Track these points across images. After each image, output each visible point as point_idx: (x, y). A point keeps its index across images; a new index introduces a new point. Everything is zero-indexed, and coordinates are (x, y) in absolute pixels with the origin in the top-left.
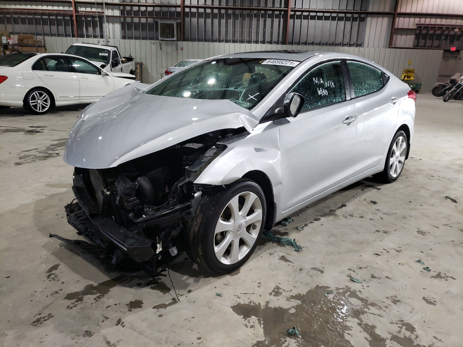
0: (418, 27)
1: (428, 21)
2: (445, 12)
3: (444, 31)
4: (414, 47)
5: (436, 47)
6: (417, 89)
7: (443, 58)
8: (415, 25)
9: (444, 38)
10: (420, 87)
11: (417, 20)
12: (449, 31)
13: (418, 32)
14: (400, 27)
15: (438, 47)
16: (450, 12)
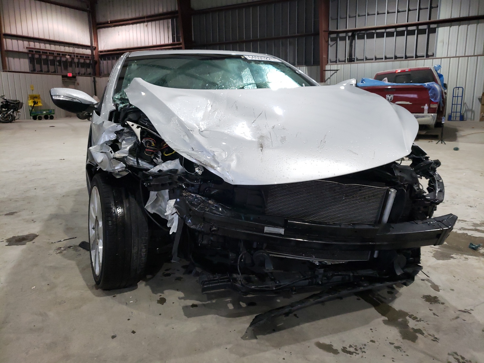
0: (29, 51)
1: (38, 45)
2: (52, 38)
3: (56, 57)
4: (31, 71)
5: (53, 72)
6: (52, 115)
7: (63, 83)
8: (25, 48)
9: (58, 64)
10: (53, 113)
11: (26, 43)
12: (61, 57)
13: (30, 55)
14: (10, 48)
15: (55, 73)
16: (57, 39)
